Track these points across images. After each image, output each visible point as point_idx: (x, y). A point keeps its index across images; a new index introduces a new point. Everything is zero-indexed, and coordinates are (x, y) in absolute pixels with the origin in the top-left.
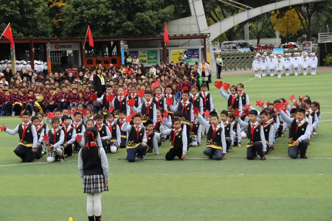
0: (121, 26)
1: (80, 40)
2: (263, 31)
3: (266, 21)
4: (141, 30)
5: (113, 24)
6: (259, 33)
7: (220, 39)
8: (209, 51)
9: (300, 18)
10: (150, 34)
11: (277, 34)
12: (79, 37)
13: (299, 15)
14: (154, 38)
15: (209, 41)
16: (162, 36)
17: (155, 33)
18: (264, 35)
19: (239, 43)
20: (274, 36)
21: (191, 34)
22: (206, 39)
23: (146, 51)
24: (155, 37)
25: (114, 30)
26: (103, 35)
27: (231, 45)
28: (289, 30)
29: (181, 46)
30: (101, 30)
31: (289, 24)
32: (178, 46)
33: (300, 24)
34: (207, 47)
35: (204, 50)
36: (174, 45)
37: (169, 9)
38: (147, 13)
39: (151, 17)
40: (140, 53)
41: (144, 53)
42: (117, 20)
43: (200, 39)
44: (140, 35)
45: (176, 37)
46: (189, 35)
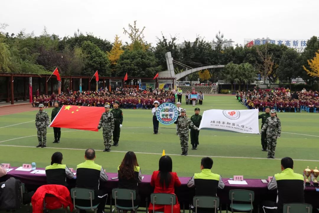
0: (140, 73)
1: (122, 78)
4: (148, 75)
7: (180, 80)
8: (175, 85)
9: (210, 74)
10: (152, 77)
13: (209, 72)
14: (153, 79)
19: (186, 82)
22: (174, 80)
25: (136, 74)
27: (183, 83)
28: (205, 78)
29: (164, 82)
30: (131, 74)
31: (205, 76)
34: (174, 83)
35: (173, 85)
36: (161, 82)
37: (160, 67)
38: (151, 68)
39: (152, 70)
40: (147, 85)
41: (148, 84)
42: (138, 71)
43: (171, 80)
44: (147, 77)
45: (162, 79)
46: (168, 78)
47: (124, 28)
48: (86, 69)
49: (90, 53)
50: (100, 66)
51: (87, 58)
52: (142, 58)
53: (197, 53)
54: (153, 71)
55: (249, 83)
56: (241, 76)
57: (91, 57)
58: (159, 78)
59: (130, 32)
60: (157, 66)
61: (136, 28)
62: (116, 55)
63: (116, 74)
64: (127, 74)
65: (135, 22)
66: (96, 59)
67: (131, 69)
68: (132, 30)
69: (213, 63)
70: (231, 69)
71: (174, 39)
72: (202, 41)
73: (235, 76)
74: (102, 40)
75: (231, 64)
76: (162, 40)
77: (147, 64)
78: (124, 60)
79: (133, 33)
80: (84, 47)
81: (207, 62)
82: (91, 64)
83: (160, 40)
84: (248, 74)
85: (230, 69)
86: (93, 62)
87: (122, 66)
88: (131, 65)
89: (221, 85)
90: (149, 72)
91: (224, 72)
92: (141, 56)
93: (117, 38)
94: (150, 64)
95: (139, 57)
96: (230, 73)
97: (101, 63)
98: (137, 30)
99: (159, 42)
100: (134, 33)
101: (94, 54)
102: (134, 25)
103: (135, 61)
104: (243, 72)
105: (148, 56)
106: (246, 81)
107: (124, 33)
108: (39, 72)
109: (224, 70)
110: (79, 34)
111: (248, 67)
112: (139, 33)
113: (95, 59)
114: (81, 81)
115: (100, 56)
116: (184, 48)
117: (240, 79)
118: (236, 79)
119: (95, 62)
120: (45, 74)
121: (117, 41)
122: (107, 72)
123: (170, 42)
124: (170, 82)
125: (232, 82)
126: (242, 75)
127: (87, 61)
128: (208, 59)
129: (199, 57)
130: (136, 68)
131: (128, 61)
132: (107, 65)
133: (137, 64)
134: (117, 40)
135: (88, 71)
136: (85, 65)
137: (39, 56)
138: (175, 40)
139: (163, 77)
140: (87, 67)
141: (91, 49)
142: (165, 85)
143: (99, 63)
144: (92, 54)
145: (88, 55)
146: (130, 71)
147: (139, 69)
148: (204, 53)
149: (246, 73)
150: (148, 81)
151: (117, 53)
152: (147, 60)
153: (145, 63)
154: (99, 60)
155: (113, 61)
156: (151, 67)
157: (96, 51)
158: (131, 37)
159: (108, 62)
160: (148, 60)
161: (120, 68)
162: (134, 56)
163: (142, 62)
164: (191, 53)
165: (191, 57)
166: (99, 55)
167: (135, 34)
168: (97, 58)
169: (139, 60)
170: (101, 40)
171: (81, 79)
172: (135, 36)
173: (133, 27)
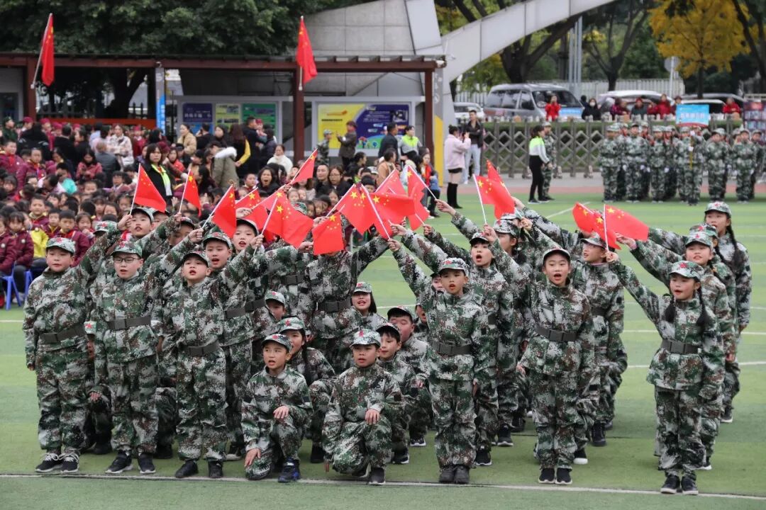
0: (159, 24)
1: (20, 61)
2: (628, 54)
3: (639, 25)
4: (224, 37)
5: (132, 13)
6: (616, 62)
7: (482, 75)
8: (441, 116)
9: (741, 17)
10: (251, 50)
11: (672, 65)
12: (18, 51)
13: (738, 9)
14: (265, 66)
15: (442, 81)
16: (290, 60)
17: (268, 48)
18: (631, 67)
19: (544, 93)
20: (662, 74)
21: (386, 55)
22: (434, 75)
23: (240, 106)
24: (268, 60)
25: (133, 32)
26: (98, 47)
27: (516, 97)
28: (705, 57)
29: (354, 94)
30: (90, 29)
31: (708, 36)
32: (343, 94)
33: (741, 37)
34: (436, 100)
35: (426, 110)
36: (331, 88)
40: (220, 110)
41: (233, 110)
43: (413, 75)
44: (220, 50)
45: (332, 66)
46: (378, 61)
64: (49, 29)
124: (402, 89)
139: (343, 55)
142: (366, 112)
146: (83, 8)
150: (236, 84)
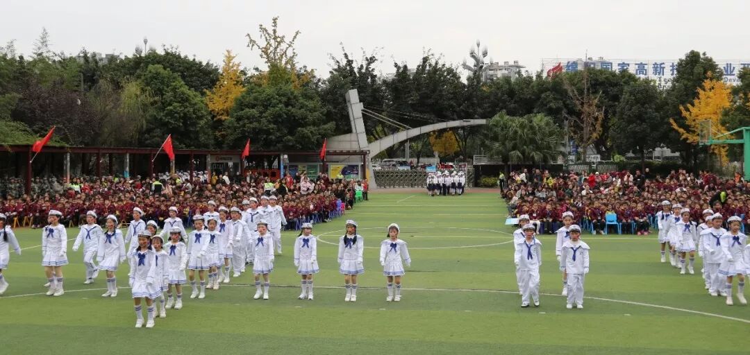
0: (282, 141)
1: (240, 151)
2: (423, 150)
3: (426, 141)
4: (301, 144)
5: (274, 138)
6: (420, 152)
7: (380, 156)
8: (368, 168)
9: (457, 140)
10: (310, 149)
11: (436, 154)
13: (456, 137)
15: (368, 158)
17: (315, 148)
18: (424, 154)
19: (399, 161)
20: (432, 156)
21: (351, 150)
22: (366, 156)
23: (306, 166)
24: (315, 152)
25: (274, 143)
26: (263, 148)
27: (391, 163)
28: (446, 151)
29: (341, 162)
30: (261, 143)
31: (447, 145)
32: (338, 162)
33: (457, 146)
34: (367, 163)
35: (363, 167)
36: (333, 160)
37: (331, 125)
38: (308, 128)
39: (311, 132)
40: (300, 167)
41: (304, 167)
42: (278, 134)
43: (359, 156)
44: (301, 149)
45: (335, 153)
46: (349, 152)
47: (248, 35)
48: (149, 131)
49: (160, 92)
50: (183, 123)
51: (152, 104)
52: (287, 105)
53: (426, 91)
54: (316, 135)
55: (545, 160)
56: (525, 144)
57: (163, 103)
58: (328, 152)
59: (263, 44)
60: (325, 124)
61: (277, 35)
62: (227, 98)
63: (224, 142)
65: (275, 20)
66: (175, 108)
67: (261, 131)
68: (267, 40)
69: (463, 114)
70: (502, 130)
71: (371, 60)
72: (436, 64)
73: (511, 145)
74: (201, 63)
75: (502, 117)
76: (344, 62)
77: (299, 119)
78: (243, 110)
79: (271, 45)
80: (146, 79)
81: (449, 113)
82: (161, 119)
83: (338, 62)
84: (542, 140)
85: (500, 129)
86: (166, 115)
87: (239, 124)
88: (259, 122)
89: (478, 166)
90: (304, 137)
91: (486, 136)
92: (284, 99)
93: (229, 58)
94: (306, 118)
95: (280, 102)
96: (500, 137)
97: (185, 118)
98: (279, 40)
99: (336, 67)
100: (273, 45)
101: (169, 95)
102: (273, 28)
103: (271, 110)
104: (530, 136)
105: (301, 100)
106: (536, 158)
107: (248, 46)
108: (8, 139)
109: (486, 132)
110: (148, 49)
111: (543, 124)
112: (283, 46)
113: (171, 108)
114: (128, 160)
115: (184, 100)
116: (393, 80)
117: (523, 153)
118: (512, 153)
119: (170, 114)
120: (25, 143)
121: (231, 65)
122: (202, 138)
123: (362, 66)
124: (356, 161)
125: (506, 159)
126: (528, 143)
127: (152, 111)
128: (451, 106)
129: (431, 101)
130: (273, 129)
131: (254, 111)
132: (202, 122)
133: (276, 119)
134: (230, 63)
135: (155, 136)
136: (148, 122)
137: (21, 100)
138: (374, 62)
139: (338, 150)
140: (151, 126)
141: (162, 83)
142: (345, 168)
143: (180, 117)
144: (164, 97)
145: (156, 98)
146: (258, 136)
147: (279, 130)
148: (441, 91)
149: (538, 137)
150: (305, 159)
151: (228, 92)
152: (300, 109)
153: (294, 116)
154: (183, 109)
155: (221, 113)
156: (309, 125)
157: (174, 89)
158: (265, 56)
159: (205, 113)
160: (302, 110)
161: (235, 128)
162: (269, 99)
163: (286, 114)
164: (409, 92)
165: (410, 102)
166: (182, 98)
167: (276, 48)
168: (176, 104)
169: (281, 110)
170: (197, 64)
171: (128, 157)
172: (274, 53)
173: (271, 32)
